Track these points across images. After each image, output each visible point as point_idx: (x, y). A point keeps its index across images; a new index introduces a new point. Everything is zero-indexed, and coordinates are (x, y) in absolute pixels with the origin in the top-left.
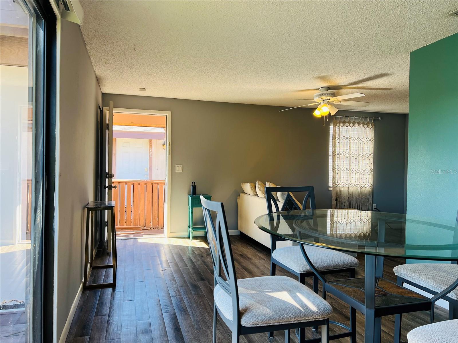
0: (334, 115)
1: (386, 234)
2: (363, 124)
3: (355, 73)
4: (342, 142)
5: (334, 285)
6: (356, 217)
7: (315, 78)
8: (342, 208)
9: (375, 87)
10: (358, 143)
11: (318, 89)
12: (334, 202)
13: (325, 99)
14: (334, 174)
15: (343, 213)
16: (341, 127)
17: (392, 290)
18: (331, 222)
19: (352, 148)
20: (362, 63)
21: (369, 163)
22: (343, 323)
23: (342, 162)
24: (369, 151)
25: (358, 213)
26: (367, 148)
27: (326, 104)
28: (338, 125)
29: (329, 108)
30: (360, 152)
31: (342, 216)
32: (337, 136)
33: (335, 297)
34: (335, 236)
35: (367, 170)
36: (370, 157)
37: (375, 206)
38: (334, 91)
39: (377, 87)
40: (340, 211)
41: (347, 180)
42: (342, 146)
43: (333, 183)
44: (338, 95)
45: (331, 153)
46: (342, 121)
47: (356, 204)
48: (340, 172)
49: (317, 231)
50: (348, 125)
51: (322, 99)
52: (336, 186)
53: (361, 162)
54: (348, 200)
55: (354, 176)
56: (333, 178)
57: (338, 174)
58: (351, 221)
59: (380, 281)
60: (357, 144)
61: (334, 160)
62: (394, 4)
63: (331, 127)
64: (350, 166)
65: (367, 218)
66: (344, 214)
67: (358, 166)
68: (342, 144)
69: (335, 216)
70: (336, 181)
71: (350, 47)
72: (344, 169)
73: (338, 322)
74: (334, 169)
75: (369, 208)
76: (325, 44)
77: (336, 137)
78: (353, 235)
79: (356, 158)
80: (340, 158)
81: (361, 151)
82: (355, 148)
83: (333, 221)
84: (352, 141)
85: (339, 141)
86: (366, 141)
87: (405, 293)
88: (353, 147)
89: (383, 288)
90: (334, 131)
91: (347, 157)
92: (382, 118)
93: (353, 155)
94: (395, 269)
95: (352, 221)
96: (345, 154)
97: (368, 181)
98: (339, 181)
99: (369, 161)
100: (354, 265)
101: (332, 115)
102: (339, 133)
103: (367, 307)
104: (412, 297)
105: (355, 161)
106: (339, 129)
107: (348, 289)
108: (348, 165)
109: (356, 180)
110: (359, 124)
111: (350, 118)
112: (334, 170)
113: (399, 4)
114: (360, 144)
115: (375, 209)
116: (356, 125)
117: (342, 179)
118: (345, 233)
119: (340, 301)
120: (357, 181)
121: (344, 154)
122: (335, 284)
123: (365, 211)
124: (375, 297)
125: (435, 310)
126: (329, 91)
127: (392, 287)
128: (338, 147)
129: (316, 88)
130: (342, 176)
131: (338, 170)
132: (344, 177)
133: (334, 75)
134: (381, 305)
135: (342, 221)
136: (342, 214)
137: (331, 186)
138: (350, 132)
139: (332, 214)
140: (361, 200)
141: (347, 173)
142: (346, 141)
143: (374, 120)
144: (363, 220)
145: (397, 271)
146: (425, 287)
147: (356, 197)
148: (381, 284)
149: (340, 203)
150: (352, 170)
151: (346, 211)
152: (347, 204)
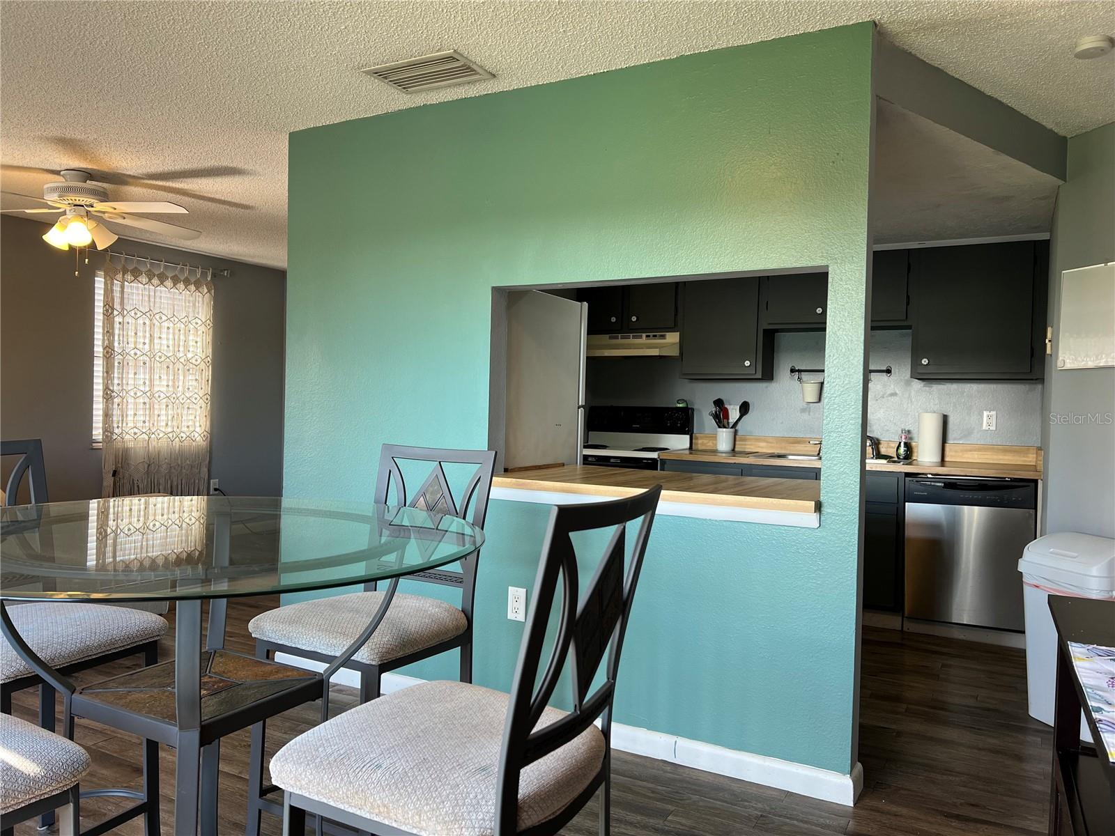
0: (106, 250)
1: (233, 548)
2: (187, 282)
3: (163, 150)
4: (130, 322)
5: (97, 694)
6: (168, 513)
7: (47, 139)
8: (131, 493)
9: (212, 196)
10: (174, 329)
11: (57, 173)
12: (108, 481)
13: (78, 203)
14: (107, 406)
15: (133, 508)
16: (126, 283)
17: (242, 673)
18: (101, 533)
19: (156, 341)
20: (178, 129)
21: (202, 379)
22: (126, 787)
23: (131, 376)
24: (200, 350)
25: (174, 504)
26: (196, 342)
27: (82, 217)
28: (119, 276)
29: (90, 228)
30: (179, 351)
31: (130, 516)
32: (117, 306)
33: (107, 727)
34: (110, 568)
35: (196, 396)
36: (203, 366)
37: (215, 484)
38: (105, 185)
39: (217, 197)
40: (125, 502)
41: (144, 422)
42: (129, 333)
43: (105, 430)
44: (117, 198)
45: (98, 349)
46: (131, 268)
47: (169, 482)
48: (125, 400)
49: (52, 560)
50: (147, 280)
51: (71, 202)
52: (115, 437)
53: (181, 378)
54: (148, 472)
55: (163, 412)
56: (107, 415)
57: (118, 405)
58: (154, 525)
59: (218, 659)
60: (171, 330)
61: (107, 367)
62: (250, 9)
63: (100, 282)
64: (152, 385)
65: (196, 514)
66: (135, 508)
67: (174, 386)
68: (132, 327)
69: (111, 516)
70: (115, 425)
71: (146, 83)
72: (135, 394)
73: (114, 787)
74: (107, 394)
75: (201, 488)
76: (75, 54)
77: (113, 309)
78: (160, 562)
79: (168, 367)
80: (126, 363)
81: (181, 349)
82: (164, 342)
83: (106, 531)
84: (157, 323)
85: (121, 320)
86: (194, 325)
87: (271, 673)
88: (160, 338)
89: (224, 672)
90: (108, 292)
91: (144, 363)
92: (231, 272)
93: (160, 357)
94: (251, 626)
95: (158, 524)
96: (138, 355)
97: (197, 424)
98: (122, 424)
99: (202, 374)
100: (155, 634)
101: (100, 247)
102: (122, 298)
103: (181, 728)
104: (285, 678)
105: (165, 372)
106: (122, 287)
107: (136, 696)
108: (147, 382)
109: (168, 420)
110: (176, 281)
111: (152, 264)
112: (108, 396)
113: (262, 14)
114: (180, 330)
115: (216, 490)
116: (169, 283)
117: (130, 418)
118: (139, 556)
119: (121, 733)
120: (170, 423)
121: (136, 354)
122: (100, 692)
123: (189, 498)
124: (201, 699)
125: (332, 695)
126: (91, 184)
127: (243, 666)
128: (119, 335)
129: (51, 168)
130: (131, 412)
131: (121, 394)
132: (135, 414)
133: (104, 145)
134: (217, 714)
135: (132, 528)
136: (131, 510)
137: (101, 437)
138: (152, 300)
139: (102, 512)
140: (181, 470)
141: (145, 403)
142: (140, 321)
143: (214, 275)
144: (187, 520)
145: (257, 627)
146: (313, 650)
147: (168, 464)
148: (218, 665)
149: (125, 481)
150: (159, 397)
151: (143, 500)
152: (146, 483)
